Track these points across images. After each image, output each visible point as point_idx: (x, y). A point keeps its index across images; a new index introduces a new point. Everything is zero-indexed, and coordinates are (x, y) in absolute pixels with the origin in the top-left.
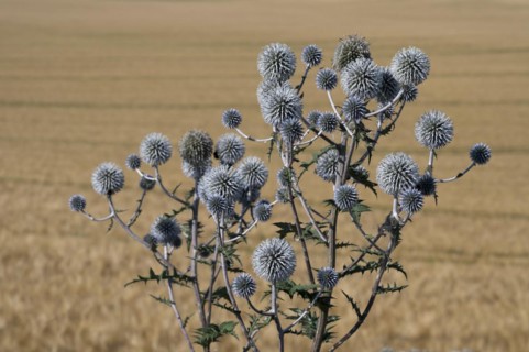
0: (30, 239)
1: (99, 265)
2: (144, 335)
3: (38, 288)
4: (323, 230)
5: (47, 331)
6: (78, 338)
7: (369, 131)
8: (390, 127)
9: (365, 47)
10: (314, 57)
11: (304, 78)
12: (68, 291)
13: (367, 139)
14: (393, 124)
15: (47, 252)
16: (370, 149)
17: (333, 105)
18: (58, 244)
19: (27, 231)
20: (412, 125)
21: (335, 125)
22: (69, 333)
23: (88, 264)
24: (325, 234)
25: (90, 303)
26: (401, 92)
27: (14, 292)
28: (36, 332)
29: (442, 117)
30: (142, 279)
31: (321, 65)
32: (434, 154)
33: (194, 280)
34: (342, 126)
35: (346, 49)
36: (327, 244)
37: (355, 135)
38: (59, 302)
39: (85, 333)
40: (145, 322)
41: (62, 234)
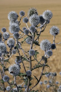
4: (28, 57)
7: (38, 32)
8: (43, 30)
9: (36, 10)
10: (23, 14)
11: (20, 19)
13: (38, 34)
14: (44, 29)
16: (38, 37)
17: (28, 27)
20: (49, 30)
21: (28, 32)
24: (28, 59)
26: (46, 22)
29: (57, 28)
31: (25, 16)
32: (55, 37)
34: (30, 32)
35: (31, 11)
36: (29, 62)
37: (34, 35)
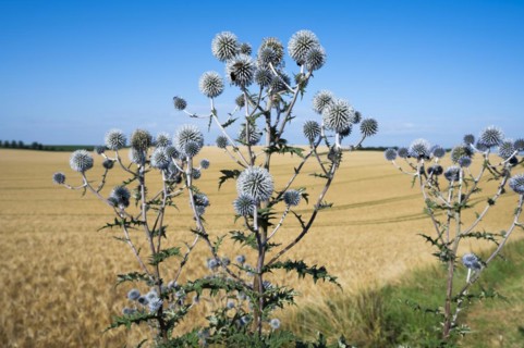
0: (27, 234)
1: (56, 241)
2: (77, 265)
3: (31, 252)
5: (36, 268)
6: (49, 269)
12: (44, 252)
15: (35, 238)
18: (39, 235)
19: (26, 232)
22: (45, 267)
23: (52, 241)
25: (54, 255)
27: (20, 255)
28: (31, 269)
30: (109, 225)
33: (144, 223)
38: (41, 256)
39: (52, 267)
40: (77, 260)
41: (41, 231)
